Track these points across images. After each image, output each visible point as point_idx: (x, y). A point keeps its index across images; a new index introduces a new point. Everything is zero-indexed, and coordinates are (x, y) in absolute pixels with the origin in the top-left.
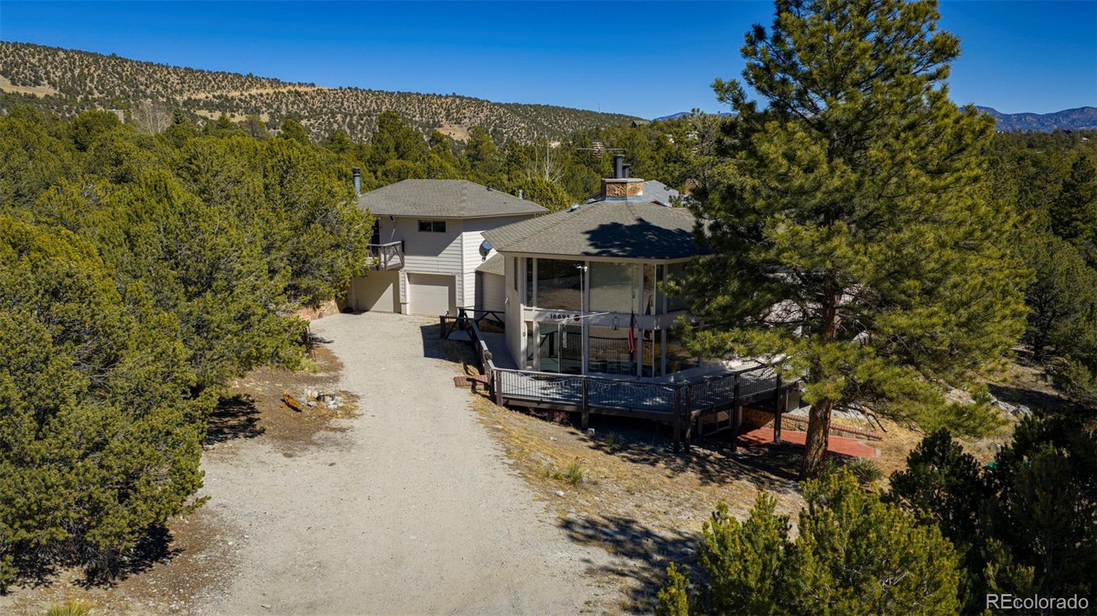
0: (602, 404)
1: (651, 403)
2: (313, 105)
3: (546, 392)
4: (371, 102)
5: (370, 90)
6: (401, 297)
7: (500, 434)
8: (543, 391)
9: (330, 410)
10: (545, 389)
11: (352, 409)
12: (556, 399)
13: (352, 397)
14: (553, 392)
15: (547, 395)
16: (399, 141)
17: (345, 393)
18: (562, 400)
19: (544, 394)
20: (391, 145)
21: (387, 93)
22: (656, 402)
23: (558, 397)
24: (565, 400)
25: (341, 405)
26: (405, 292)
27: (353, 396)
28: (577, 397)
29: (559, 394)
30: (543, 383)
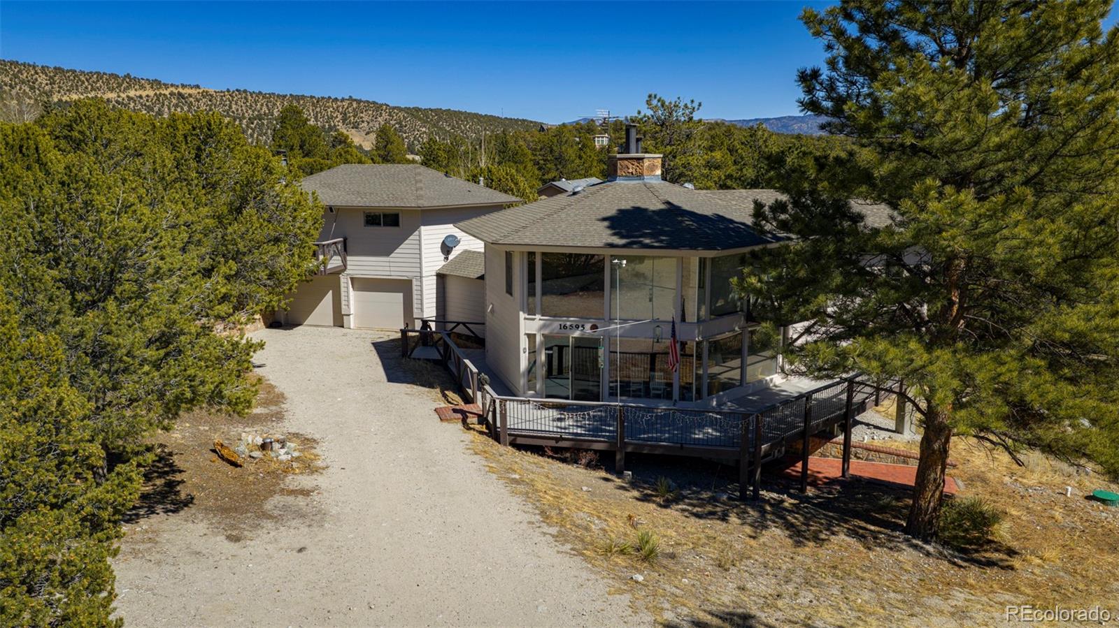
0: (640, 439)
1: (701, 436)
2: (198, 108)
3: (563, 424)
4: (262, 105)
5: (260, 93)
6: (343, 307)
7: (521, 488)
8: (559, 424)
9: (281, 462)
10: (560, 420)
11: (312, 460)
12: (577, 434)
13: (308, 442)
14: (571, 425)
15: (565, 428)
16: (304, 138)
17: (296, 435)
18: (585, 435)
19: (561, 428)
20: (296, 142)
21: (279, 96)
22: (708, 433)
23: (579, 431)
24: (589, 435)
25: (296, 454)
26: (348, 301)
27: (308, 440)
28: (606, 431)
29: (581, 427)
30: (554, 413)
